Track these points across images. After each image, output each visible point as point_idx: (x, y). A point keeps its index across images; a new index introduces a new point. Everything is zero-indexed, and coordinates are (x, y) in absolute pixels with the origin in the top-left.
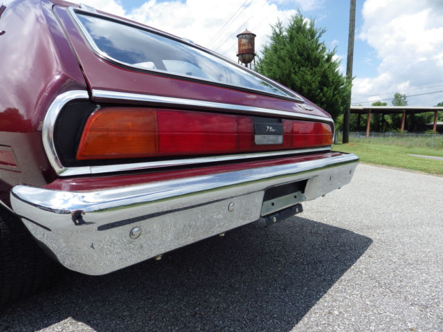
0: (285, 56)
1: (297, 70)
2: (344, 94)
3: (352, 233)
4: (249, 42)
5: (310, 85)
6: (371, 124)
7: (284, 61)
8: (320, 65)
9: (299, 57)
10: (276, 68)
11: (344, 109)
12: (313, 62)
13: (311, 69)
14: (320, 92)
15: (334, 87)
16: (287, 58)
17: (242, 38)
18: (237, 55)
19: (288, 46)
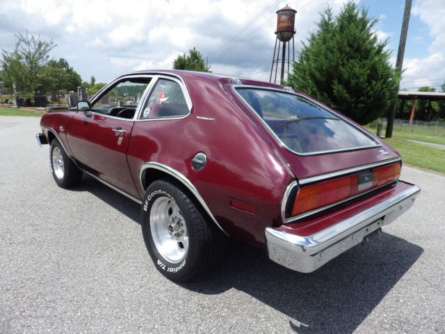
0: (334, 47)
1: (346, 62)
2: (393, 88)
3: (406, 242)
4: (289, 19)
5: (358, 78)
6: (415, 112)
7: (332, 52)
8: (370, 58)
9: (348, 49)
10: (324, 59)
11: (391, 102)
12: (363, 54)
13: (360, 60)
14: (369, 85)
15: (382, 80)
16: (335, 50)
17: (282, 14)
18: (276, 33)
19: (338, 36)
